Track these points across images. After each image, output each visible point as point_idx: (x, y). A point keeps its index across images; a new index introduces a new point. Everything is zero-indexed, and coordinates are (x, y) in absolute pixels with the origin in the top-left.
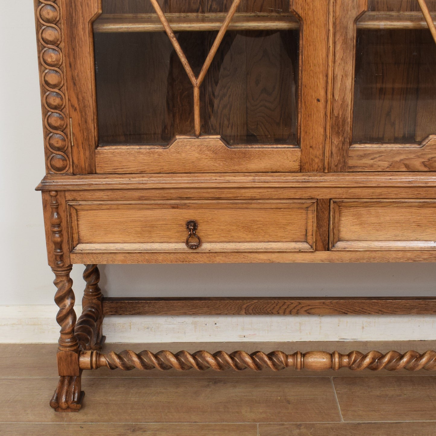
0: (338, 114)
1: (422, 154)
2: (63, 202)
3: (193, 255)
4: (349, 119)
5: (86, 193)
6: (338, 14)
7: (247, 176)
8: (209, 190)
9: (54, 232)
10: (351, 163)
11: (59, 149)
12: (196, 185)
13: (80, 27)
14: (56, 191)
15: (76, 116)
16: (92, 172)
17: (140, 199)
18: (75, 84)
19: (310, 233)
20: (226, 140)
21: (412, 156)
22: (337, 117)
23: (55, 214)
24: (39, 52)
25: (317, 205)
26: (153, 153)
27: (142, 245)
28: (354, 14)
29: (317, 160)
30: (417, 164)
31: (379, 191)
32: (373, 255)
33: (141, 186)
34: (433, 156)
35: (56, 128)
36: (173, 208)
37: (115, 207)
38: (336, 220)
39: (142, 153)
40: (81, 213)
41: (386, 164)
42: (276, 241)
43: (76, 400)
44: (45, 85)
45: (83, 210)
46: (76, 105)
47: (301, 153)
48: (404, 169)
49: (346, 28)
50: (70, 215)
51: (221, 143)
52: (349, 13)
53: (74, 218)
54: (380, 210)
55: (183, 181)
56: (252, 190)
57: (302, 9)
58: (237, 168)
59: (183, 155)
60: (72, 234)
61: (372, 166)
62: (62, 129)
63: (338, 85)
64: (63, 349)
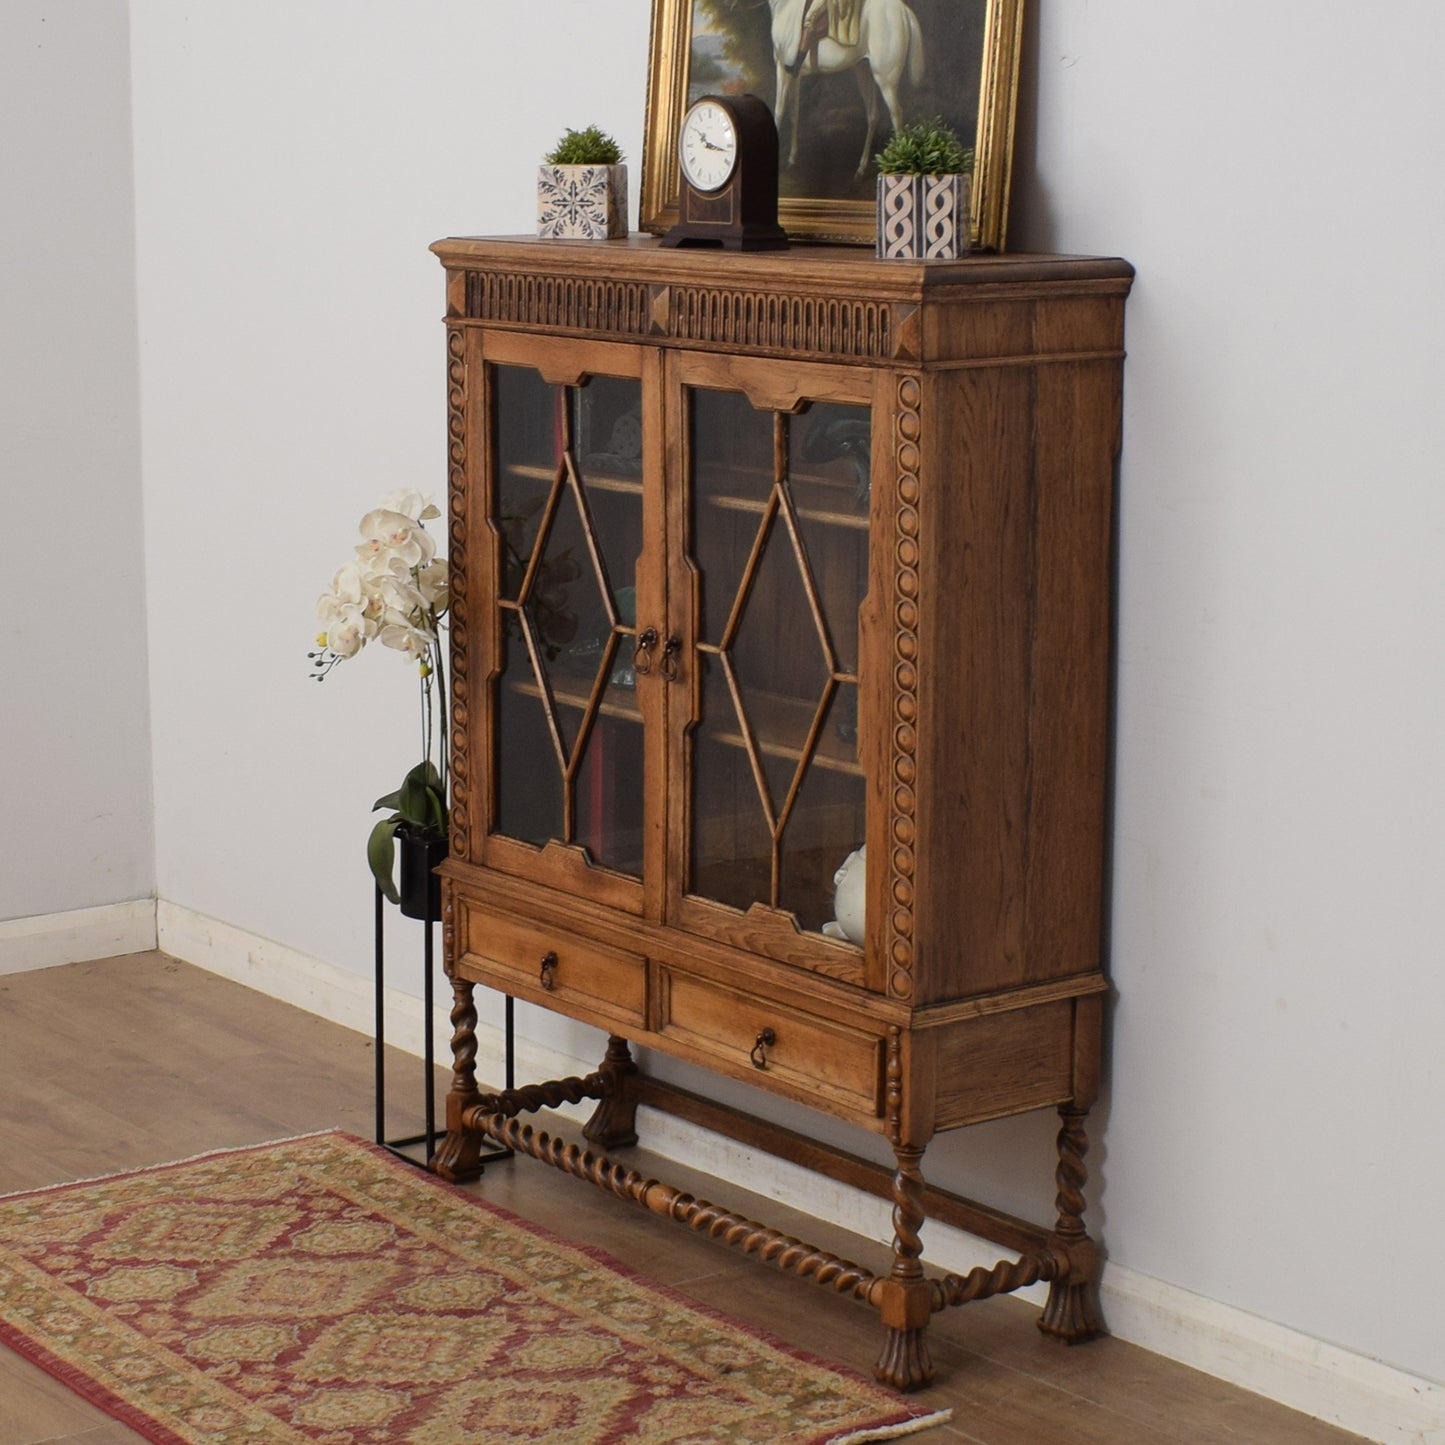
0: (673, 850)
2: (456, 893)
3: (550, 999)
5: (472, 889)
6: (669, 719)
7: (596, 908)
8: (563, 917)
9: (447, 931)
10: (684, 918)
11: (460, 827)
12: (551, 906)
14: (451, 879)
15: (475, 790)
16: (483, 863)
17: (511, 909)
21: (736, 927)
22: (671, 853)
23: (449, 907)
25: (647, 966)
26: (531, 854)
28: (683, 722)
29: (656, 906)
30: (740, 937)
31: (699, 963)
32: (696, 1053)
33: (514, 894)
34: (755, 932)
36: (538, 930)
38: (666, 993)
39: (521, 852)
40: (472, 913)
41: (712, 930)
45: (475, 910)
47: (644, 892)
48: (729, 943)
49: (677, 740)
50: (459, 912)
51: (583, 859)
53: (464, 917)
54: (704, 993)
55: (542, 896)
56: (597, 928)
58: (592, 894)
59: (552, 864)
60: (461, 937)
61: (700, 929)
62: (464, 802)
63: (672, 811)
64: (454, 1093)
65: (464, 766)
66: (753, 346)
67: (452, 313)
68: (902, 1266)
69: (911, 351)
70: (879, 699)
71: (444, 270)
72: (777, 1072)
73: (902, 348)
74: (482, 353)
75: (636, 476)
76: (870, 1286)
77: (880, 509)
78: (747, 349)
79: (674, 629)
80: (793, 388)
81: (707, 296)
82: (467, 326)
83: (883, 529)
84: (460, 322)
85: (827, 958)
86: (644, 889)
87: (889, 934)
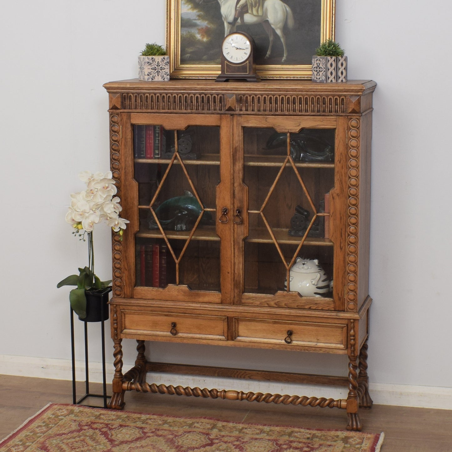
0: (237, 279)
1: (275, 299)
2: (119, 310)
3: (174, 338)
4: (242, 282)
5: (129, 307)
6: (235, 236)
7: (198, 304)
8: (181, 309)
9: (114, 323)
10: (243, 301)
11: (119, 286)
12: (175, 307)
13: (130, 235)
14: (116, 305)
15: (126, 273)
16: (132, 297)
17: (151, 311)
18: (126, 259)
19: (225, 332)
20: (190, 287)
21: (270, 300)
22: (236, 281)
23: (115, 315)
24: (113, 245)
25: (228, 319)
26: (159, 291)
27: (152, 332)
28: (242, 237)
29: (228, 299)
30: (272, 303)
31: (255, 314)
32: (253, 344)
33: (152, 305)
34: (279, 300)
35: (118, 277)
36: (166, 316)
37: (140, 314)
38: (236, 327)
39: (153, 291)
40: (127, 316)
41: (258, 303)
42: (210, 334)
43: (119, 404)
44: (114, 259)
45: (127, 314)
46: (127, 268)
48: (267, 306)
49: (239, 243)
50: (122, 316)
51: (187, 289)
52: (240, 236)
53: (123, 317)
54: (256, 324)
55: (169, 304)
56: (199, 311)
58: (194, 300)
59: (171, 292)
60: (122, 324)
61: (252, 303)
62: (121, 278)
63: (236, 267)
64: (115, 379)
65: (121, 265)
66: (279, 112)
67: (113, 108)
68: (353, 393)
69: (357, 110)
70: (341, 219)
71: (108, 93)
72: (294, 343)
73: (353, 110)
74: (130, 122)
75: (218, 159)
76: (339, 403)
77: (341, 160)
78: (277, 113)
79: (237, 207)
80: (298, 125)
81: (255, 97)
82: (121, 112)
83: (342, 167)
84: (118, 111)
85: (316, 304)
86: (222, 294)
87: (346, 292)
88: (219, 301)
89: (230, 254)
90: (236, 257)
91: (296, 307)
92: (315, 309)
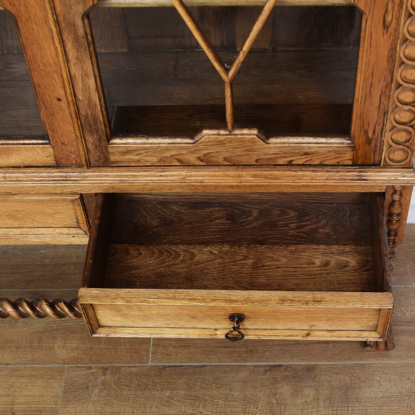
0: (87, 114)
1: (195, 150)
4: (101, 119)
6: (59, 9)
10: (113, 158)
19: (80, 221)
21: (184, 152)
22: (87, 116)
30: (191, 159)
34: (209, 151)
41: (155, 159)
42: (47, 226)
47: (53, 149)
48: (177, 164)
49: (73, 25)
52: (73, 8)
57: (10, 4)
61: (138, 161)
63: (79, 85)
85: (306, 154)
86: (53, 147)
87: (388, 126)
88: (51, 161)
89: (54, 54)
90: (73, 61)
91: (255, 163)
92: (303, 165)
